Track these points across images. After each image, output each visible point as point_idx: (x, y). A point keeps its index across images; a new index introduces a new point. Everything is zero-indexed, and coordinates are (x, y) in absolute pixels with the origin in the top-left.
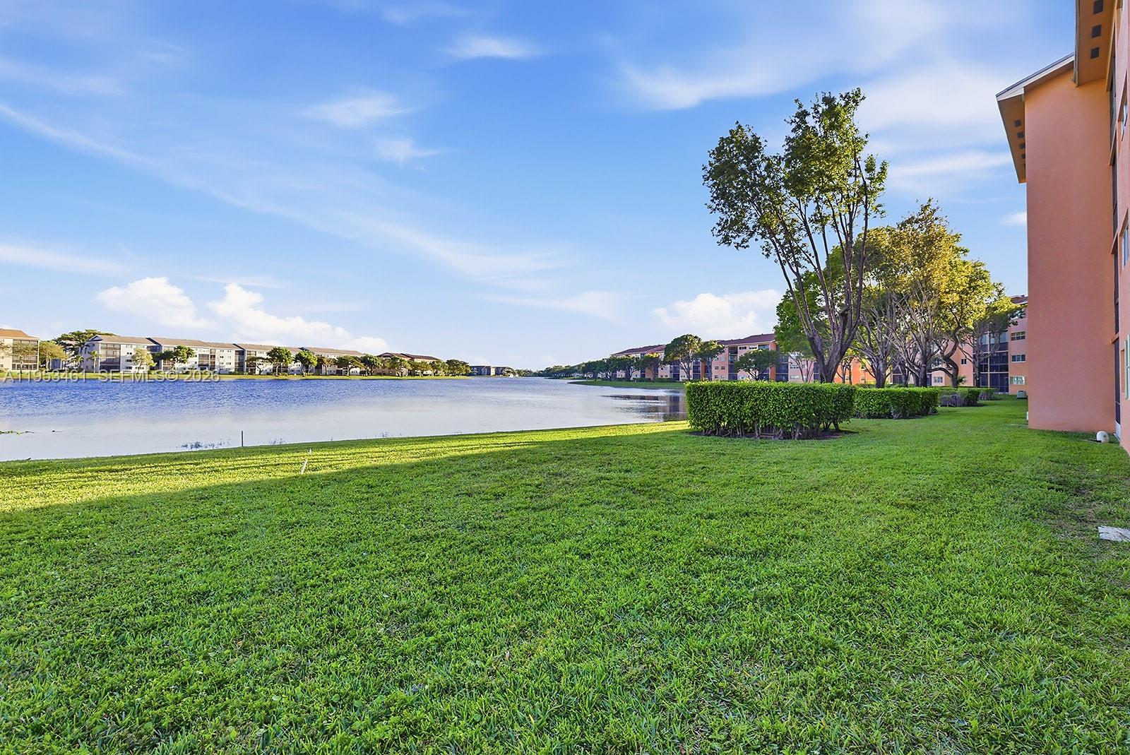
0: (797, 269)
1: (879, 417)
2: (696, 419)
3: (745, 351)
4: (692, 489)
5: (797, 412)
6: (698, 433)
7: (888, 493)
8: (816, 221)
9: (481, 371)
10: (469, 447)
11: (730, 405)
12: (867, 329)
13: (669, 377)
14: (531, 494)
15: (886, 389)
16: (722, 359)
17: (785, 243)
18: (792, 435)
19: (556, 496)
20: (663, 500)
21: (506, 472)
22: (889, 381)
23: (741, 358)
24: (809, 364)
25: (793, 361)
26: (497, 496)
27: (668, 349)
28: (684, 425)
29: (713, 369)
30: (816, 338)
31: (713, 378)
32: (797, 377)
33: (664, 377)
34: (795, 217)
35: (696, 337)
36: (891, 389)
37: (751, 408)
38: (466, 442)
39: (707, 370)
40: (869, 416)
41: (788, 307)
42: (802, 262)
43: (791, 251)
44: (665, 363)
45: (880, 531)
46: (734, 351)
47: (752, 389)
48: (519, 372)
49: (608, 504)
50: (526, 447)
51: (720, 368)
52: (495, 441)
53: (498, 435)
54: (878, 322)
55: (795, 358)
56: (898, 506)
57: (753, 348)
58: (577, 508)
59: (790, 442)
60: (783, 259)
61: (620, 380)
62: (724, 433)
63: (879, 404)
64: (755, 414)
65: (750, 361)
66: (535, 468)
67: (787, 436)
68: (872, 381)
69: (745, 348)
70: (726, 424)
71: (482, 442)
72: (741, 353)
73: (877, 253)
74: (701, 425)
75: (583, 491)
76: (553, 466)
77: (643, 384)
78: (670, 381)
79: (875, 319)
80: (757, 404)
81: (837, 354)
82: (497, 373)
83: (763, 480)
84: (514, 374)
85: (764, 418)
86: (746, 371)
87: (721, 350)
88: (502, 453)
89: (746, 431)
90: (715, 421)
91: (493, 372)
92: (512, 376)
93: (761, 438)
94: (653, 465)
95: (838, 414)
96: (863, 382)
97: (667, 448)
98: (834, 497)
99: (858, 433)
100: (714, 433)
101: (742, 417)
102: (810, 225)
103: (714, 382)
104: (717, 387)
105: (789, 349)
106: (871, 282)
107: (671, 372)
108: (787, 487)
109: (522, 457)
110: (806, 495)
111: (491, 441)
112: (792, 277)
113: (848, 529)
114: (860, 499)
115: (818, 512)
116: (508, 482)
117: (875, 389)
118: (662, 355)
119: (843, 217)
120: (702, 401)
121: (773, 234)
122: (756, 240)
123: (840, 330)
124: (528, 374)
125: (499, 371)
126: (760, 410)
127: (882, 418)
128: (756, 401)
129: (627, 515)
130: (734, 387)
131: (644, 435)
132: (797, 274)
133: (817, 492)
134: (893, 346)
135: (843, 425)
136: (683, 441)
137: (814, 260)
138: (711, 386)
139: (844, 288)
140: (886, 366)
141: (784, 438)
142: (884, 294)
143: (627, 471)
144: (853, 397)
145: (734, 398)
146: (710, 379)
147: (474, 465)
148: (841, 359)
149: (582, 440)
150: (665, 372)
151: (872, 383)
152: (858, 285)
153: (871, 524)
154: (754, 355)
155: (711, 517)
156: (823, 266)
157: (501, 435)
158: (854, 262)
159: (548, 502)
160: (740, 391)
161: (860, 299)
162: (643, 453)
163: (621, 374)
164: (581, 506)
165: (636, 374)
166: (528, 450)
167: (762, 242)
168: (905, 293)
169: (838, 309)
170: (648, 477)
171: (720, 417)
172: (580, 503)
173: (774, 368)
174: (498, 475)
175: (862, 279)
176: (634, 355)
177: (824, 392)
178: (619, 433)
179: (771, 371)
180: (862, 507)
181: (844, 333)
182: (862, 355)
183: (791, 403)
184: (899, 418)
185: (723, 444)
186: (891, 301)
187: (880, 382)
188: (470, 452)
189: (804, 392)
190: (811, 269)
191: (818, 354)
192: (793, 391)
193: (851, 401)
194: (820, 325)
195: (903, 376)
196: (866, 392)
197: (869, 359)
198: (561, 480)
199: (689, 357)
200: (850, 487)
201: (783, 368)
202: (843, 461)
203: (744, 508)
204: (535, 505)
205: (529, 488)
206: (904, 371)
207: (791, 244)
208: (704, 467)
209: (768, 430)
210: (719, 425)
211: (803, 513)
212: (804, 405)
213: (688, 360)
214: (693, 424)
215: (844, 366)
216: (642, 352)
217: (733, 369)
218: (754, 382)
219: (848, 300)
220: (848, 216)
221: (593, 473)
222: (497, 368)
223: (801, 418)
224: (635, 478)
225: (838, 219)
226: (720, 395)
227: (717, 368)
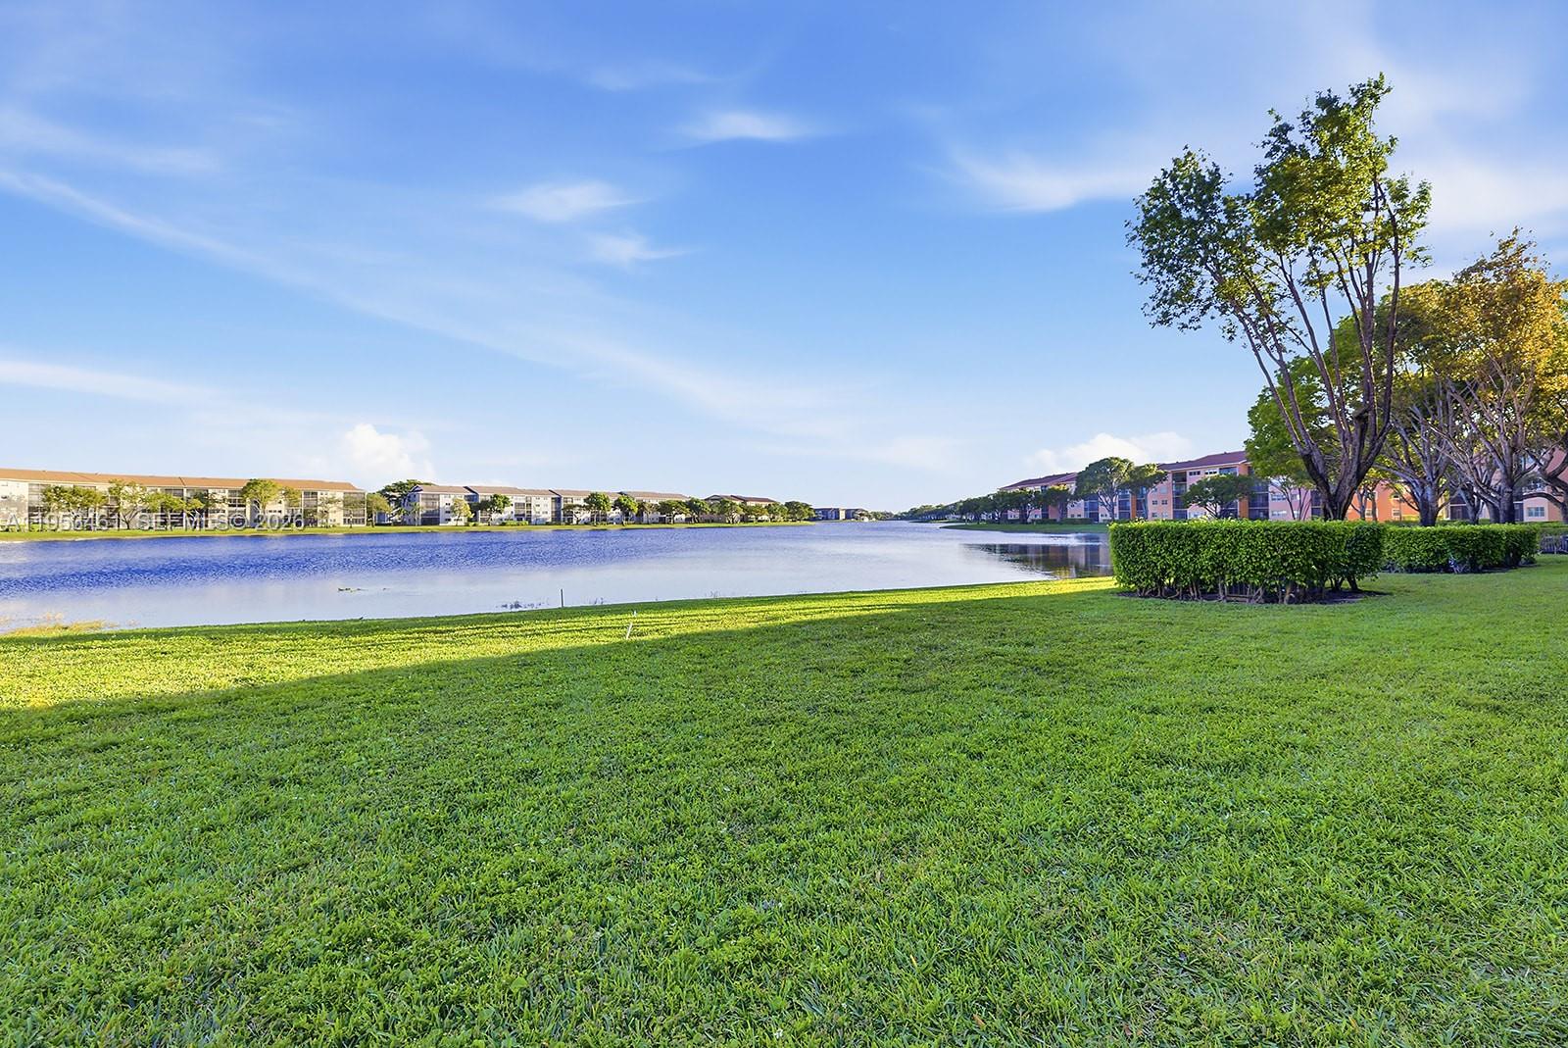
0: (1281, 355)
1: (1429, 570)
2: (1128, 574)
3: (1199, 478)
4: (1125, 671)
5: (1286, 564)
6: (1130, 593)
7: (1451, 686)
8: (1311, 283)
9: (827, 515)
10: (816, 610)
11: (1178, 554)
12: (1403, 438)
13: (1082, 517)
14: (899, 671)
15: (1439, 528)
16: (1165, 489)
17: (1259, 319)
18: (1280, 597)
19: (932, 675)
20: (1083, 686)
21: (866, 642)
22: (1443, 515)
23: (1193, 487)
24: (1303, 493)
25: (1276, 490)
26: (855, 673)
27: (1080, 478)
28: (1109, 583)
29: (1149, 504)
30: (1316, 456)
31: (1150, 516)
32: (1285, 512)
33: (1076, 517)
34: (1274, 280)
35: (1124, 461)
36: (1448, 527)
37: (1211, 559)
38: (813, 604)
39: (1141, 506)
40: (1410, 569)
41: (1267, 410)
42: (1287, 344)
43: (1271, 329)
44: (1076, 497)
45: (1439, 744)
46: (1180, 478)
47: (1212, 532)
48: (875, 515)
49: (1004, 687)
50: (889, 611)
51: (1160, 502)
52: (849, 602)
53: (851, 595)
54: (1422, 426)
55: (1279, 485)
56: (1468, 706)
57: (1212, 473)
58: (960, 692)
59: (1275, 606)
60: (1257, 342)
61: (1013, 522)
62: (1170, 593)
63: (1428, 551)
64: (1218, 566)
65: (1207, 492)
66: (902, 638)
67: (1271, 598)
68: (1414, 516)
69: (1199, 473)
70: (1172, 580)
71: (832, 603)
72: (1192, 481)
73: (1415, 321)
74: (1135, 583)
75: (968, 670)
76: (926, 636)
77: (1048, 527)
78: (1083, 522)
79: (1416, 422)
80: (1220, 553)
81: (1350, 477)
82: (847, 517)
83: (1234, 662)
84: (870, 517)
85: (1232, 572)
86: (1200, 505)
87: (1161, 478)
88: (859, 618)
89: (1204, 592)
90: (1155, 577)
91: (842, 515)
92: (866, 520)
93: (1228, 601)
94: (1064, 637)
95: (1355, 567)
96: (1397, 518)
97: (1085, 614)
98: (1354, 688)
99: (1391, 594)
100: (1154, 593)
101: (1197, 572)
102: (1299, 288)
103: (1151, 522)
104: (1158, 529)
105: (1271, 472)
106: (1409, 367)
107: (1086, 509)
108: (1274, 673)
109: (885, 624)
110: (1307, 685)
111: (843, 602)
112: (1273, 367)
113: (1381, 738)
114: (1400, 692)
115: (1329, 711)
116: (868, 655)
117: (1419, 528)
118: (1072, 487)
119: (1355, 273)
120: (1134, 549)
121: (1238, 308)
122: (1212, 318)
123: (1356, 440)
124: (886, 517)
125: (850, 514)
126: (1226, 561)
127: (1433, 572)
128: (1219, 547)
129: (1030, 703)
130: (1184, 528)
131: (1051, 596)
132: (1280, 362)
133: (1324, 680)
134: (1449, 462)
135: (1365, 582)
136: (1108, 605)
137: (1308, 341)
138: (1148, 528)
139: (1361, 378)
140: (1438, 492)
141: (1266, 602)
142: (1431, 383)
143: (1027, 645)
144: (1381, 541)
145: (1184, 545)
146: (1146, 518)
147: (824, 633)
148: (1358, 484)
149: (963, 602)
150: (1078, 509)
151: (1414, 519)
152: (1385, 372)
153: (1422, 732)
154: (1213, 483)
155: (1155, 711)
156: (1324, 347)
157: (855, 595)
158: (1377, 339)
159: (921, 682)
160: (1192, 534)
161: (1388, 393)
162: (1050, 622)
163: (1013, 514)
164: (967, 689)
165: (1035, 514)
166: (892, 615)
167: (1222, 321)
168: (1470, 380)
169: (1352, 410)
170: (1058, 652)
171: (1163, 571)
172: (964, 686)
173: (1246, 501)
174: (854, 646)
175: (1392, 363)
176: (1032, 488)
177: (1331, 534)
178: (1014, 594)
179: (1240, 504)
180: (1404, 705)
181: (1362, 445)
182: (1394, 477)
183: (1275, 550)
184: (1464, 572)
185: (1171, 609)
186: (1445, 393)
187: (1428, 516)
188: (818, 617)
189: (1297, 534)
190: (1305, 354)
191: (1318, 477)
192: (1278, 534)
193: (1378, 546)
194: (1320, 434)
195: (1470, 508)
196: (1403, 532)
197: (1408, 483)
198: (938, 654)
199: (1112, 489)
200: (1381, 676)
201: (1261, 500)
202: (1366, 636)
203: (1207, 702)
204: (904, 685)
205: (896, 664)
206: (1471, 500)
207: (1268, 320)
208: (1141, 642)
209: (1238, 589)
210: (1161, 583)
211: (1303, 711)
212: (1297, 553)
213: (1111, 493)
214: (1122, 581)
215: (1362, 495)
216: (1044, 484)
217: (1181, 503)
218: (1214, 522)
219: (1368, 396)
220: (1364, 271)
221: (980, 647)
222: (847, 511)
223: (1293, 572)
224: (1040, 654)
225: (1347, 276)
226: (1162, 540)
227: (1155, 503)
